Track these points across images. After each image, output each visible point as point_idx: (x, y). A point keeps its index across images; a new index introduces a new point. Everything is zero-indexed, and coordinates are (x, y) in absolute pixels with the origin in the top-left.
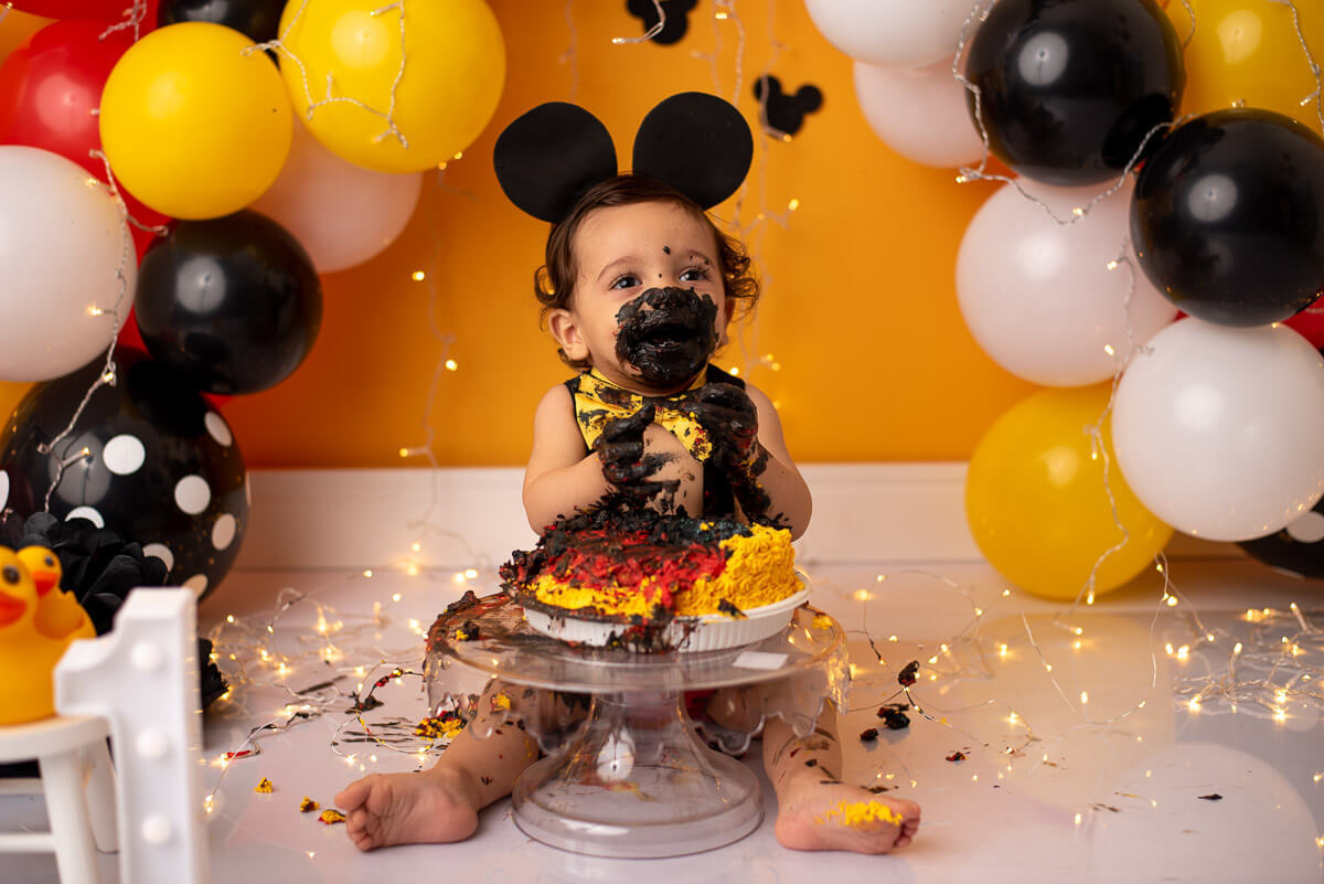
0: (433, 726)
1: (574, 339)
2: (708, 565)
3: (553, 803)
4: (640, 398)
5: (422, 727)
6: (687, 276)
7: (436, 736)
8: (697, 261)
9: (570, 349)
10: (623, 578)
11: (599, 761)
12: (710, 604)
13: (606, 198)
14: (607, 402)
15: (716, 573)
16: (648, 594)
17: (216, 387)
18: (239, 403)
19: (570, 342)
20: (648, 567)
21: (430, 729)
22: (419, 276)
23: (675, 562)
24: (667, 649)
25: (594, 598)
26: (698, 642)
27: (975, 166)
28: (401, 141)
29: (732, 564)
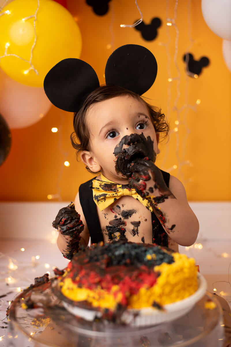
1: (93, 163)
2: (149, 279)
4: (121, 186)
6: (139, 126)
8: (142, 117)
9: (92, 168)
10: (104, 284)
12: (148, 302)
13: (96, 98)
14: (106, 190)
15: (152, 284)
16: (115, 294)
19: (91, 165)
20: (116, 280)
23: (130, 278)
24: (124, 325)
26: (140, 322)
29: (161, 281)
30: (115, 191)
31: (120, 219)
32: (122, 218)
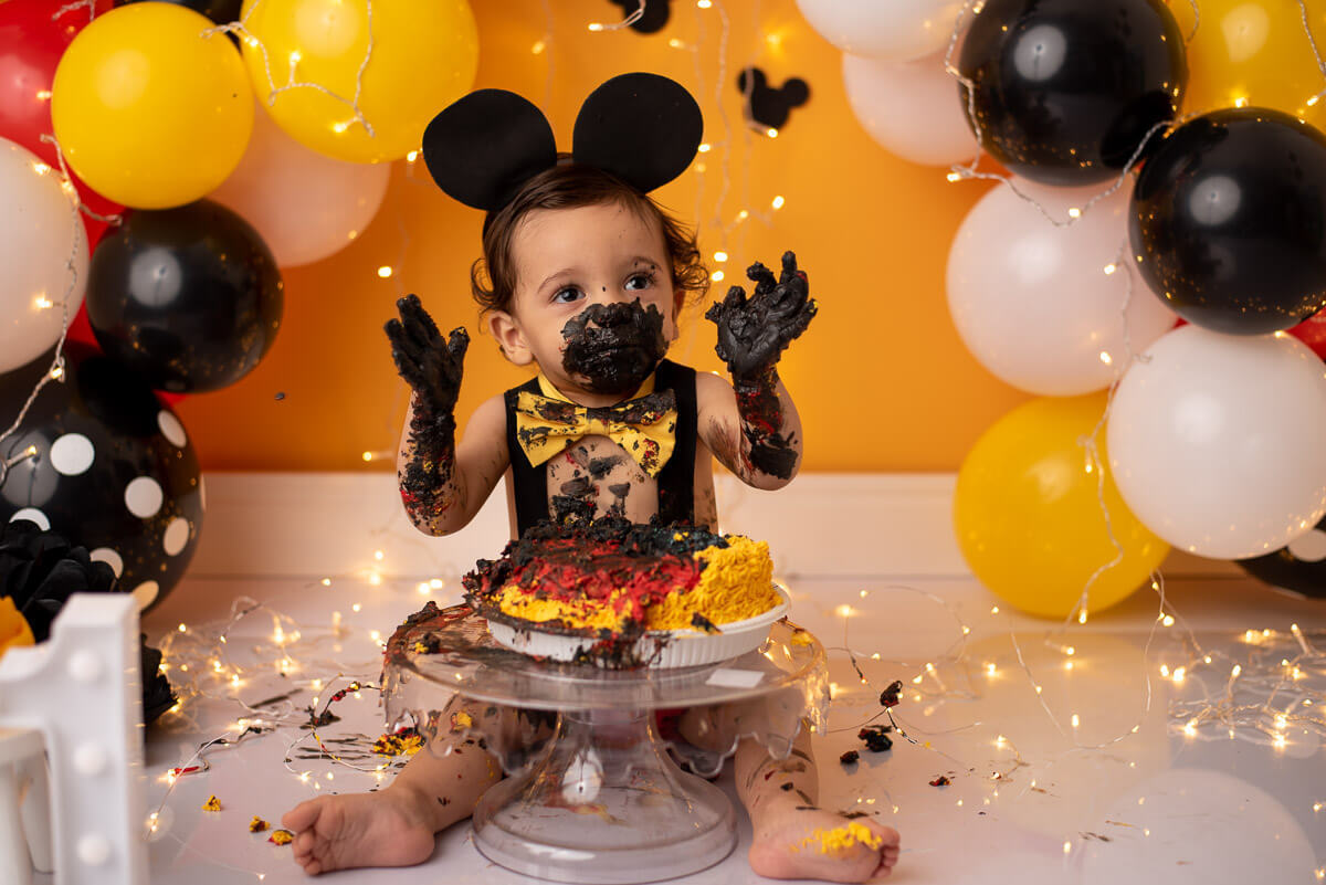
0: (392, 743)
1: (516, 342)
2: (682, 577)
3: (515, 826)
4: (584, 411)
5: (380, 743)
6: (634, 282)
7: (394, 754)
8: (642, 266)
9: (513, 352)
10: (592, 590)
11: (565, 782)
12: (683, 619)
13: (545, 201)
14: (549, 419)
15: (690, 587)
16: (618, 607)
17: (171, 385)
18: (194, 403)
19: (513, 345)
20: (618, 579)
21: (389, 746)
22: (385, 272)
23: (647, 575)
24: (637, 665)
25: (561, 610)
26: (669, 658)
27: (968, 164)
28: (367, 130)
29: (707, 577)
30: (571, 423)
31: (587, 478)
32: (591, 478)
